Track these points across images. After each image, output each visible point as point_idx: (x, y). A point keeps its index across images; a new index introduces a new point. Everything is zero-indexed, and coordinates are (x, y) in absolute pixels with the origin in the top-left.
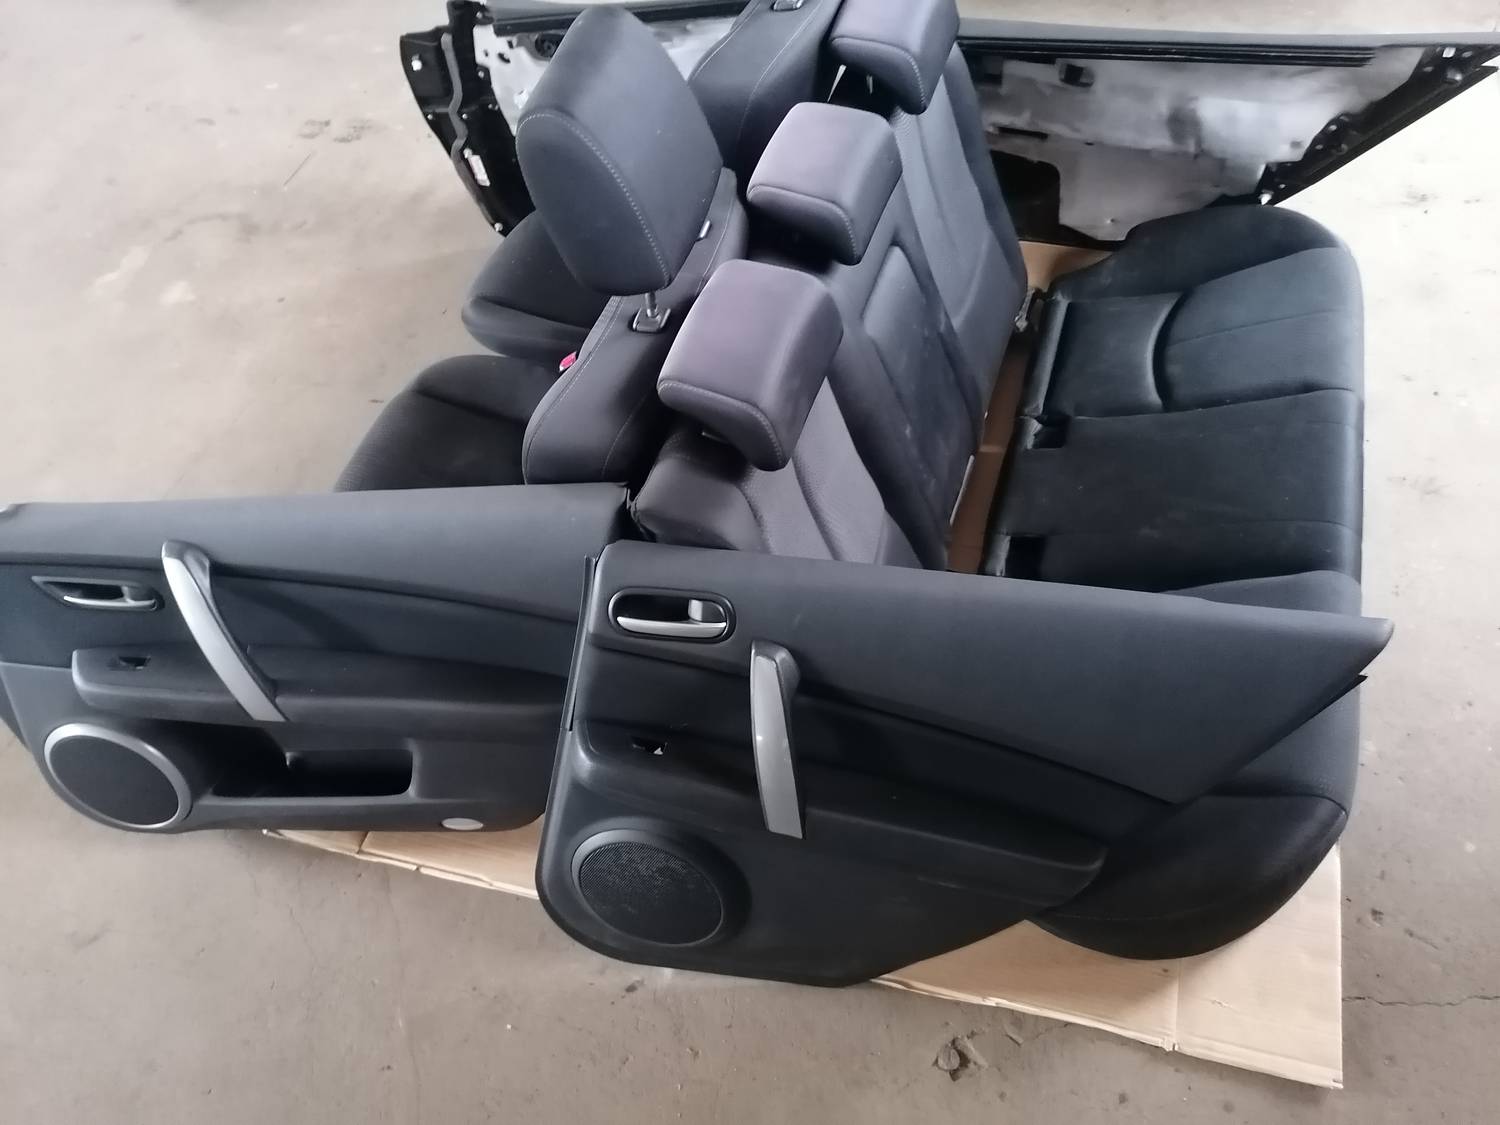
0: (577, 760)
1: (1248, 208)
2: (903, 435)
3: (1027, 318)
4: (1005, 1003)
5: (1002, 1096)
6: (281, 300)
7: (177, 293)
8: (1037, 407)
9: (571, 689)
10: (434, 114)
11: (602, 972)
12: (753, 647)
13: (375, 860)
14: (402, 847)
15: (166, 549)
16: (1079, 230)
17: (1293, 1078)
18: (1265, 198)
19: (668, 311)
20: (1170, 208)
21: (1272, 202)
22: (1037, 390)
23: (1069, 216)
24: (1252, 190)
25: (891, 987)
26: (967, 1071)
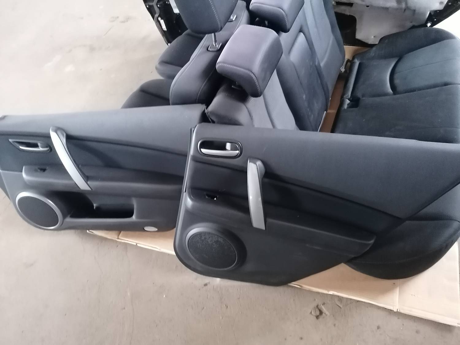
0: (187, 202)
1: (423, 29)
2: (302, 98)
3: (345, 68)
4: (336, 293)
5: (335, 325)
6: (101, 70)
7: (70, 68)
8: (349, 95)
9: (185, 180)
10: (149, 5)
11: (196, 279)
12: (249, 159)
13: (123, 241)
14: (132, 237)
15: (51, 129)
16: (362, 40)
17: (442, 322)
18: (429, 25)
19: (221, 44)
20: (394, 31)
21: (432, 26)
22: (348, 89)
23: (360, 35)
24: (424, 22)
25: (295, 287)
26: (322, 316)
